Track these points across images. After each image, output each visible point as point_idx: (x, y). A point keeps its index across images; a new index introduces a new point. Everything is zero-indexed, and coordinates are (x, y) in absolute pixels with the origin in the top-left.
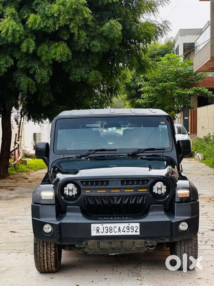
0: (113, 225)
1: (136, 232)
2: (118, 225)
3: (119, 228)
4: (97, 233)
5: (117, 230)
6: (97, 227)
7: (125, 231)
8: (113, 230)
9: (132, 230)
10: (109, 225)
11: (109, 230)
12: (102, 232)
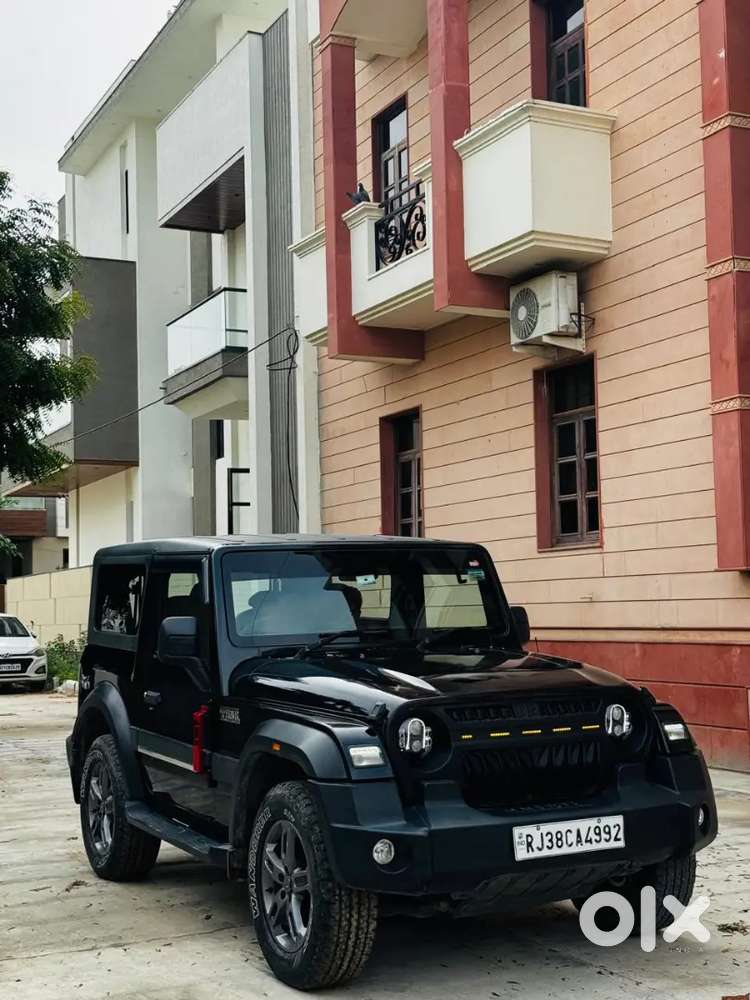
0: (562, 826)
1: (616, 839)
2: (574, 825)
3: (578, 831)
4: (528, 851)
5: (572, 838)
6: (528, 836)
7: (590, 841)
8: (564, 839)
9: (607, 837)
10: (553, 827)
11: (555, 840)
12: (540, 846)
